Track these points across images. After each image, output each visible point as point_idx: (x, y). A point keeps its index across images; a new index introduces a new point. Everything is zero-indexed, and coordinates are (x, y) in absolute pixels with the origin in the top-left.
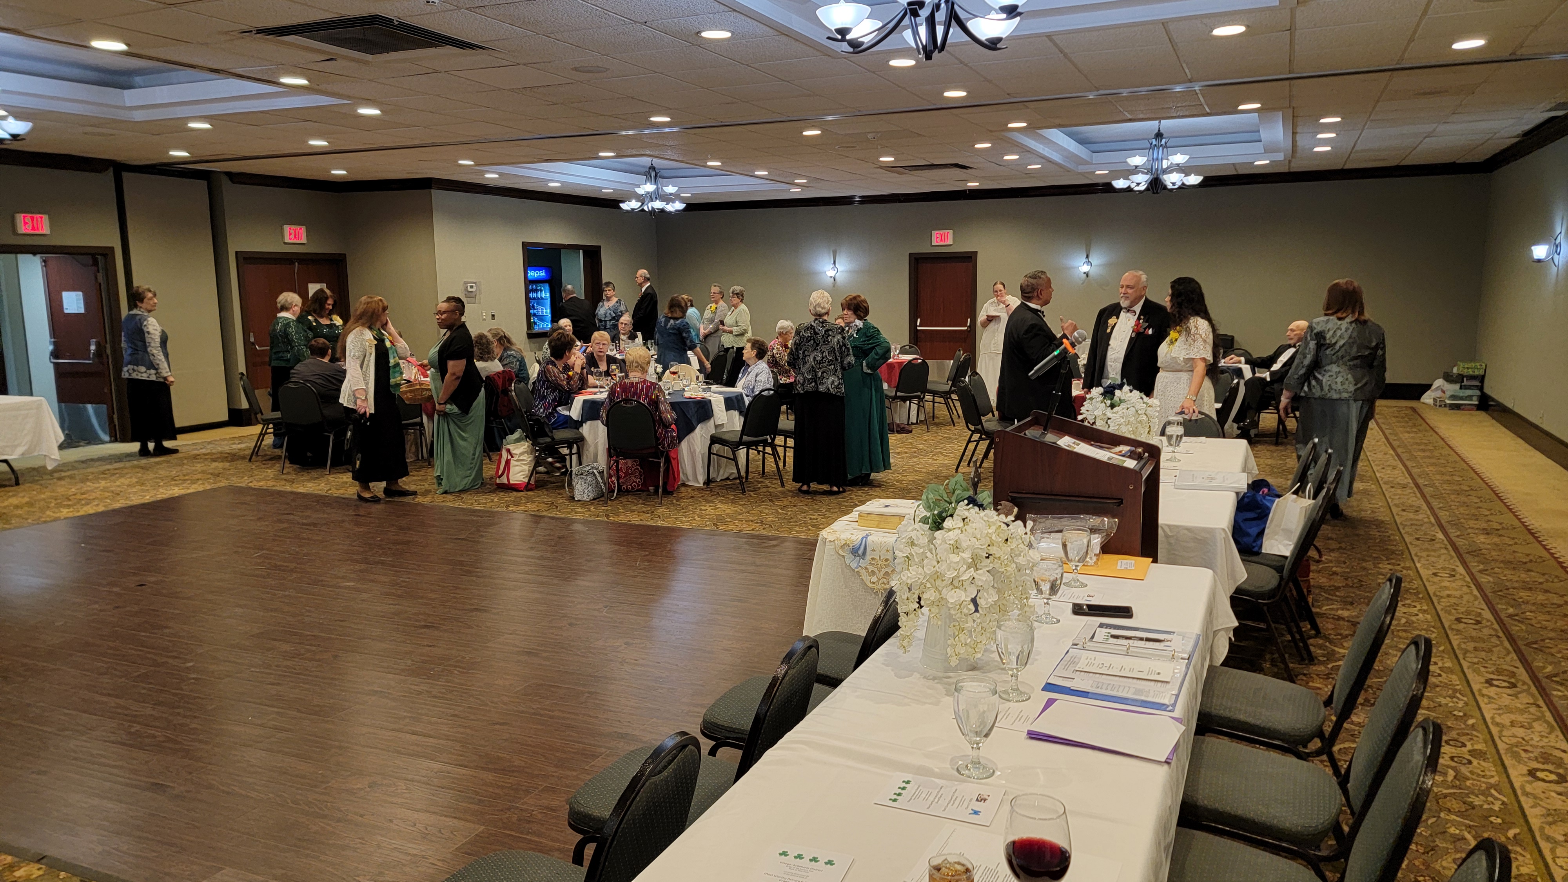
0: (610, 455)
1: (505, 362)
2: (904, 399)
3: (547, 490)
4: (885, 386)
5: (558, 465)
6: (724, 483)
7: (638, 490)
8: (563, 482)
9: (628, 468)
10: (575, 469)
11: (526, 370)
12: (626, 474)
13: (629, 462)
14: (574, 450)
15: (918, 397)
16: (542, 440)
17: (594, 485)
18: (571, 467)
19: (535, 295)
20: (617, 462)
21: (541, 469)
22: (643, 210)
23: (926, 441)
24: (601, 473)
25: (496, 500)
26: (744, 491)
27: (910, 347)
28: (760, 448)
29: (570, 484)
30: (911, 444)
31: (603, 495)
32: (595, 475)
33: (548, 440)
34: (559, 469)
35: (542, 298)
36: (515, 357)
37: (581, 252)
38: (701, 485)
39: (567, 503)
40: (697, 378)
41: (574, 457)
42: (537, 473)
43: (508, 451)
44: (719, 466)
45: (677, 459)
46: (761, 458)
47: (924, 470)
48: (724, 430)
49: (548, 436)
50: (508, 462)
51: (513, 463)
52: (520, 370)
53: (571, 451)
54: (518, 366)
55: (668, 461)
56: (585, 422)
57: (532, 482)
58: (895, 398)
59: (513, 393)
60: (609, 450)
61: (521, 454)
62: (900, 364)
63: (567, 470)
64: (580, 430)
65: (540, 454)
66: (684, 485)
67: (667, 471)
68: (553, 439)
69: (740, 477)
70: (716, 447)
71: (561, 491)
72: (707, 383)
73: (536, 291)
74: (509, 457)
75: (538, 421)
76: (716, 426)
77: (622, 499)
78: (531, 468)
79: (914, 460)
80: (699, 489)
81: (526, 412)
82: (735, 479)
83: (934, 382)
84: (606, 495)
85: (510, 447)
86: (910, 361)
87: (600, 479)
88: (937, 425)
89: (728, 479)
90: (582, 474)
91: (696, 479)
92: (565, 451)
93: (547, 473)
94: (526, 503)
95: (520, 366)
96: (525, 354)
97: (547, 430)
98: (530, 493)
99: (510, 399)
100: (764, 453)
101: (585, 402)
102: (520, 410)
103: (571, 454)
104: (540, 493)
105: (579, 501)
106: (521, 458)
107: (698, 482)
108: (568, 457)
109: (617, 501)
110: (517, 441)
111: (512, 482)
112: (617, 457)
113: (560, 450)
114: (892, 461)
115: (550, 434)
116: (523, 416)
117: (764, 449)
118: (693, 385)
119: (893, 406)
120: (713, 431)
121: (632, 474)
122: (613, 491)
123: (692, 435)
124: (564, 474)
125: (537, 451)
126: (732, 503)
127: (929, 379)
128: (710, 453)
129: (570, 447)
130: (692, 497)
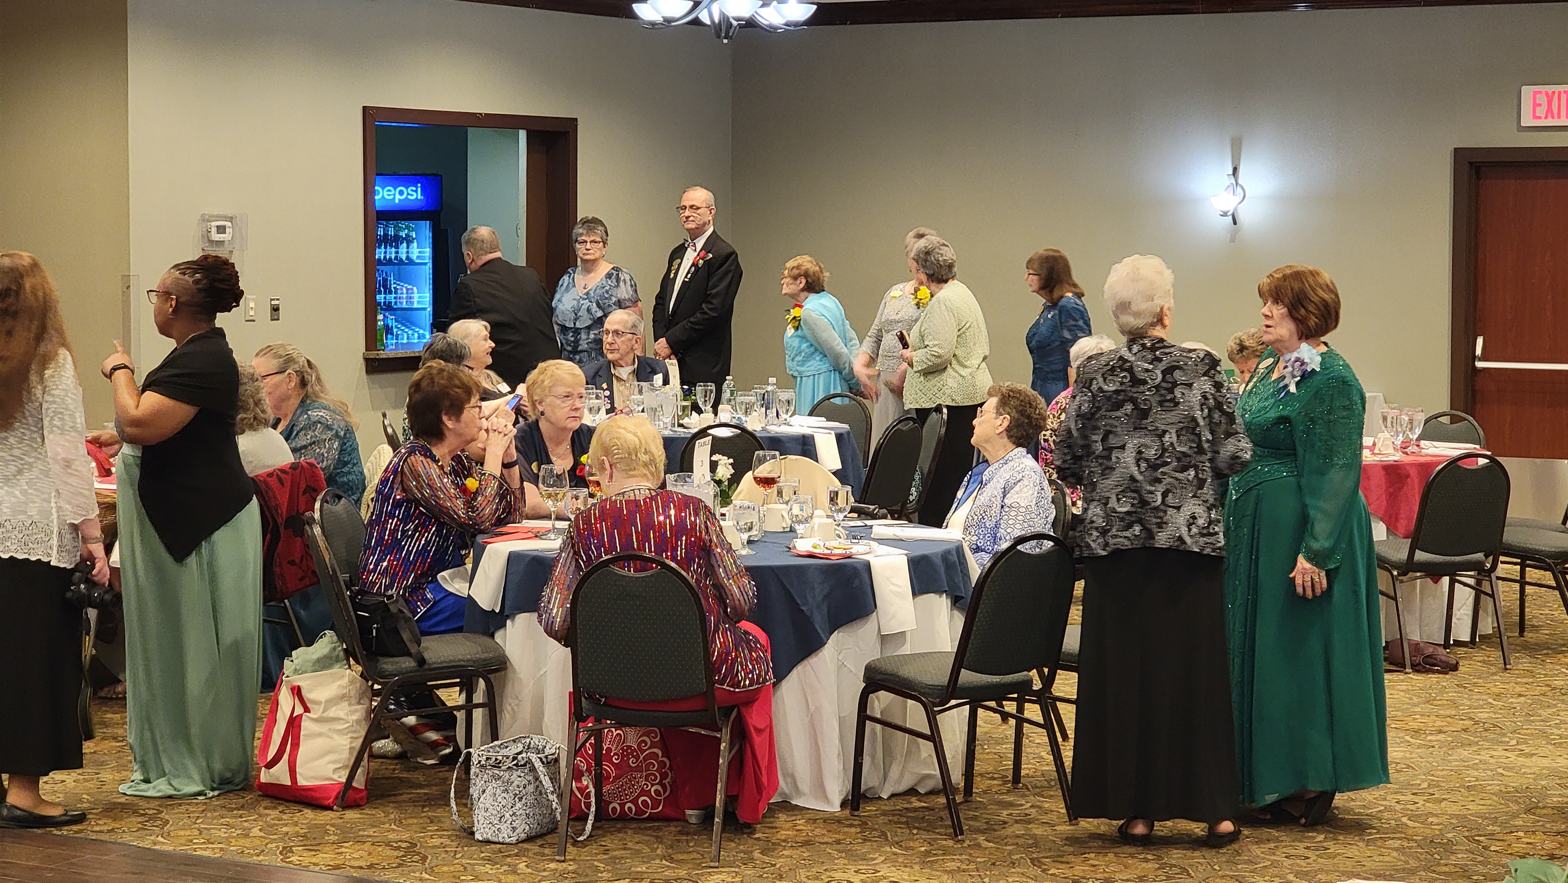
0: (577, 715)
1: (302, 441)
2: (1434, 572)
3: (399, 805)
4: (1379, 531)
5: (433, 736)
6: (901, 804)
7: (652, 818)
8: (446, 782)
9: (627, 751)
10: (478, 752)
11: (358, 463)
12: (622, 768)
13: (632, 737)
14: (479, 697)
15: (1477, 566)
16: (389, 665)
17: (531, 799)
18: (469, 744)
19: (391, 253)
20: (598, 735)
21: (385, 745)
22: (696, 22)
23: (1498, 696)
24: (552, 763)
25: (256, 832)
26: (957, 830)
27: (1454, 419)
28: (1010, 707)
29: (464, 793)
30: (1454, 704)
31: (553, 829)
32: (533, 769)
33: (407, 663)
34: (435, 746)
35: (410, 262)
36: (329, 428)
37: (523, 134)
38: (836, 808)
39: (452, 845)
40: (833, 498)
41: (478, 715)
42: (372, 756)
43: (297, 692)
44: (888, 753)
45: (769, 731)
46: (1011, 733)
47: (1494, 786)
48: (906, 650)
49: (410, 655)
50: (294, 723)
51: (307, 725)
52: (341, 463)
53: (469, 698)
54: (335, 454)
55: (741, 735)
56: (512, 616)
57: (359, 782)
58: (1409, 567)
59: (317, 530)
60: (575, 698)
61: (332, 702)
62: (1425, 467)
63: (457, 752)
64: (499, 636)
65: (383, 705)
66: (786, 806)
67: (737, 765)
68: (421, 661)
69: (947, 787)
70: (881, 702)
71: (439, 812)
72: (862, 514)
73: (396, 241)
74: (299, 710)
75: (381, 610)
76: (884, 639)
77: (607, 841)
78: (358, 743)
79: (1464, 753)
80: (829, 820)
81: (349, 585)
82: (932, 793)
83: (1524, 524)
84: (562, 829)
85: (301, 681)
86: (1456, 460)
87: (546, 782)
88: (1532, 649)
89: (912, 792)
90: (497, 765)
91: (820, 790)
92: (452, 697)
93: (400, 757)
94: (339, 843)
95: (342, 451)
96: (355, 419)
97: (406, 636)
98: (351, 815)
99: (309, 544)
100: (1021, 721)
101: (513, 558)
102: (334, 578)
103: (469, 707)
104: (379, 814)
105: (488, 842)
106: (331, 713)
107: (827, 800)
108: (460, 716)
109: (593, 848)
110: (324, 664)
111: (302, 782)
112: (598, 721)
113: (442, 693)
114: (1394, 753)
115: (413, 649)
116: (340, 595)
117: (1020, 709)
118: (820, 518)
119: (1401, 590)
120: (872, 653)
121: (638, 769)
122: (585, 818)
123: (814, 661)
124: (449, 761)
125: (376, 693)
126: (924, 864)
127: (1512, 513)
128: (863, 716)
129: (468, 688)
130: (807, 843)
